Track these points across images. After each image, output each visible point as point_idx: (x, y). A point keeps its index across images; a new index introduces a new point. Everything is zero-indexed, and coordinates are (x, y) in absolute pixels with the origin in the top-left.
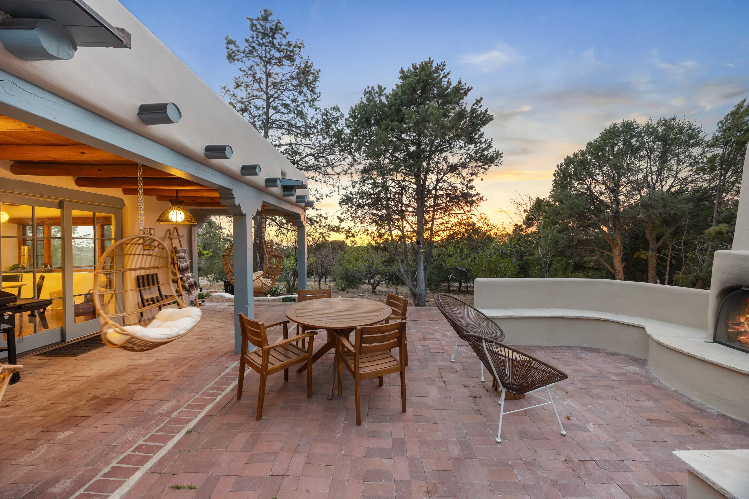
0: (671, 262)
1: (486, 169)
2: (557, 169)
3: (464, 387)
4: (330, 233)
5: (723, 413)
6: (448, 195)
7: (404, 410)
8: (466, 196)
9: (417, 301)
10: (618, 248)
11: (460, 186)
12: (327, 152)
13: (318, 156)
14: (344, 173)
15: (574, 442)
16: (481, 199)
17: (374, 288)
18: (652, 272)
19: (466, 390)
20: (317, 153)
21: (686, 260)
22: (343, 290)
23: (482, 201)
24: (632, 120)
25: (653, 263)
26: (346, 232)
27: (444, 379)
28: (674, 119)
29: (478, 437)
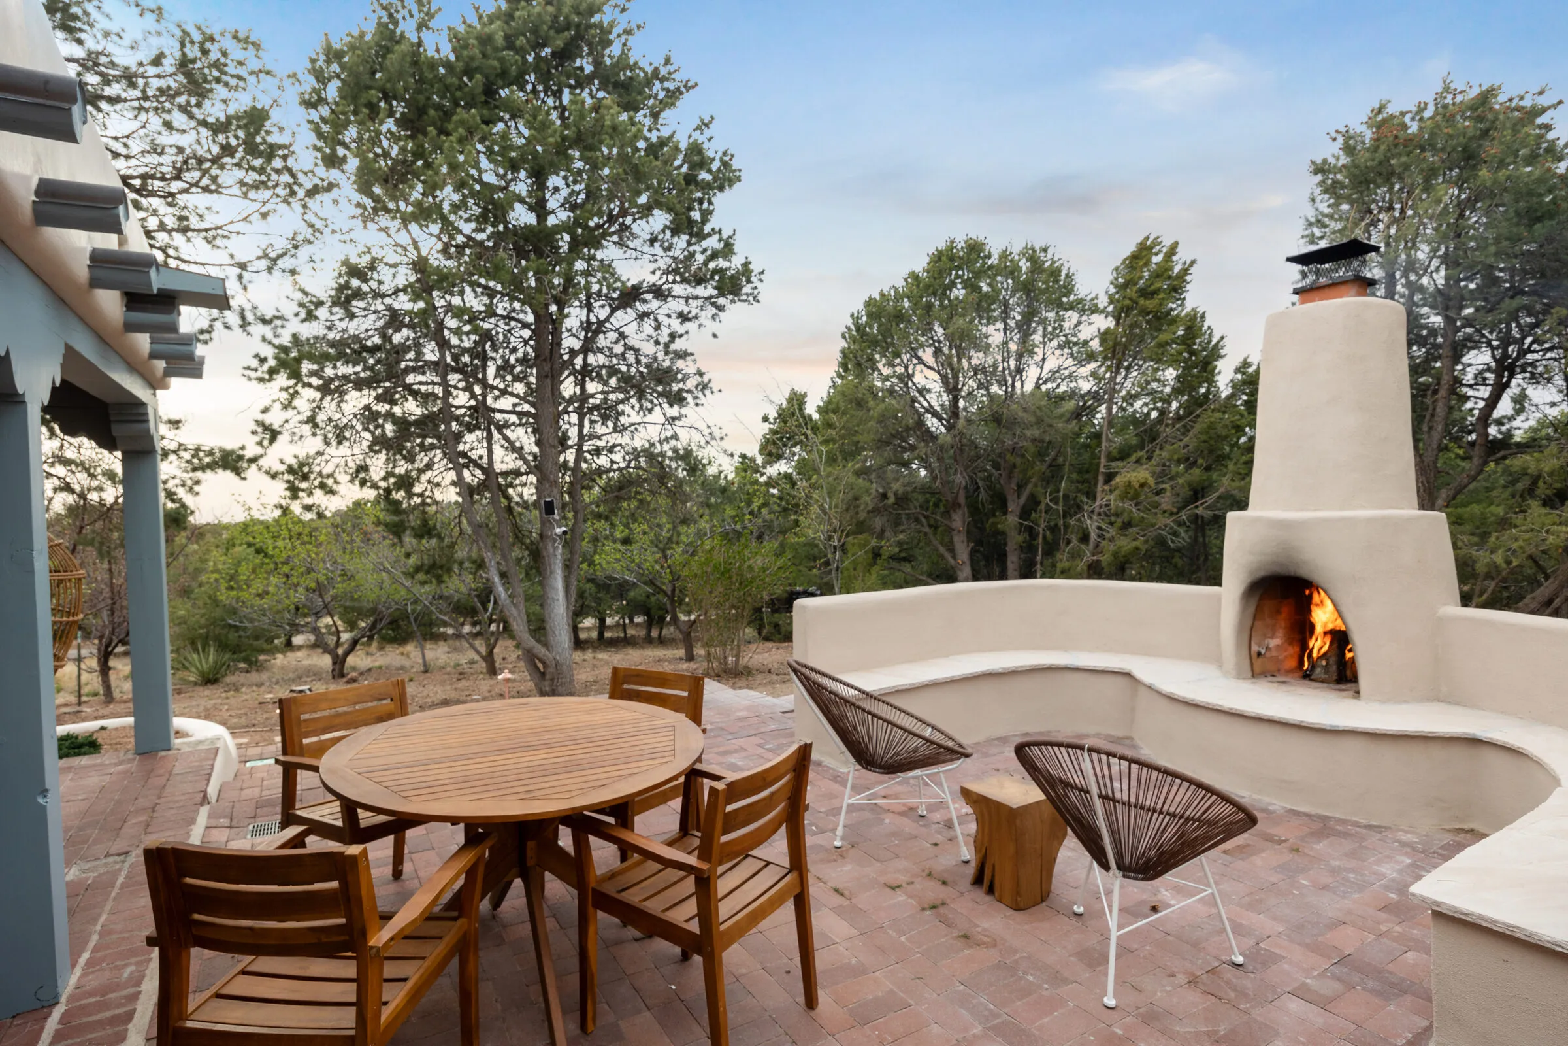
0: (1044, 537)
1: (721, 308)
2: (849, 322)
3: (888, 890)
4: (199, 475)
5: (1289, 807)
6: (612, 371)
7: (811, 1001)
8: (664, 376)
9: (547, 683)
10: (960, 512)
11: (648, 349)
12: (192, 176)
13: (144, 186)
14: (264, 264)
15: (1169, 938)
16: (704, 387)
17: (339, 663)
18: (1013, 560)
19: (900, 897)
20: (144, 177)
21: (1065, 533)
22: (210, 679)
23: (707, 392)
24: (981, 238)
25: (1015, 540)
26: (287, 477)
27: (832, 884)
28: (1045, 250)
29: (1019, 1003)
